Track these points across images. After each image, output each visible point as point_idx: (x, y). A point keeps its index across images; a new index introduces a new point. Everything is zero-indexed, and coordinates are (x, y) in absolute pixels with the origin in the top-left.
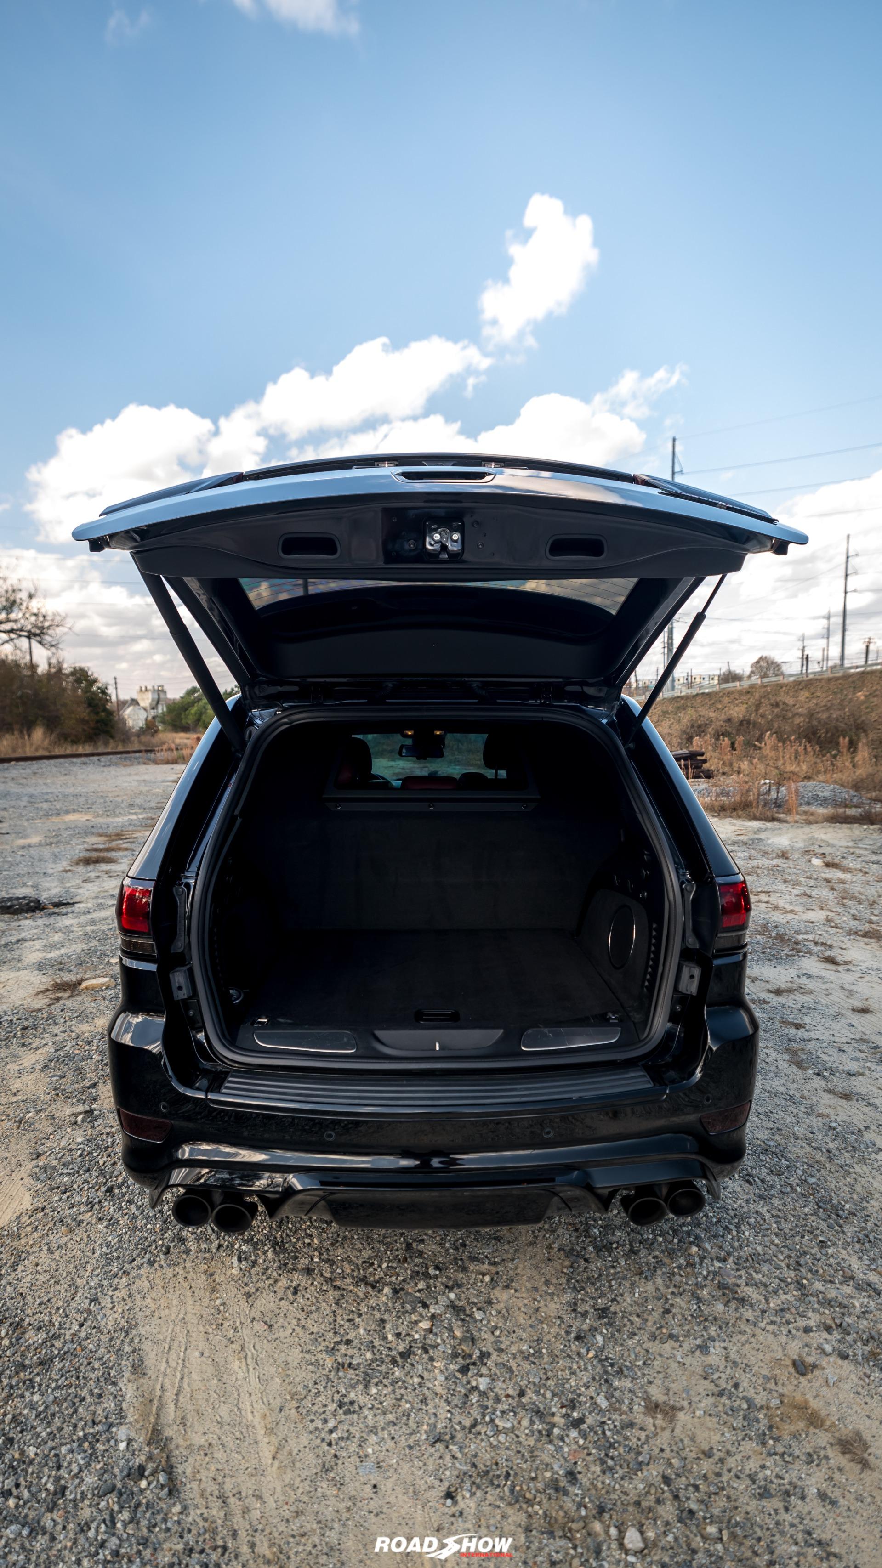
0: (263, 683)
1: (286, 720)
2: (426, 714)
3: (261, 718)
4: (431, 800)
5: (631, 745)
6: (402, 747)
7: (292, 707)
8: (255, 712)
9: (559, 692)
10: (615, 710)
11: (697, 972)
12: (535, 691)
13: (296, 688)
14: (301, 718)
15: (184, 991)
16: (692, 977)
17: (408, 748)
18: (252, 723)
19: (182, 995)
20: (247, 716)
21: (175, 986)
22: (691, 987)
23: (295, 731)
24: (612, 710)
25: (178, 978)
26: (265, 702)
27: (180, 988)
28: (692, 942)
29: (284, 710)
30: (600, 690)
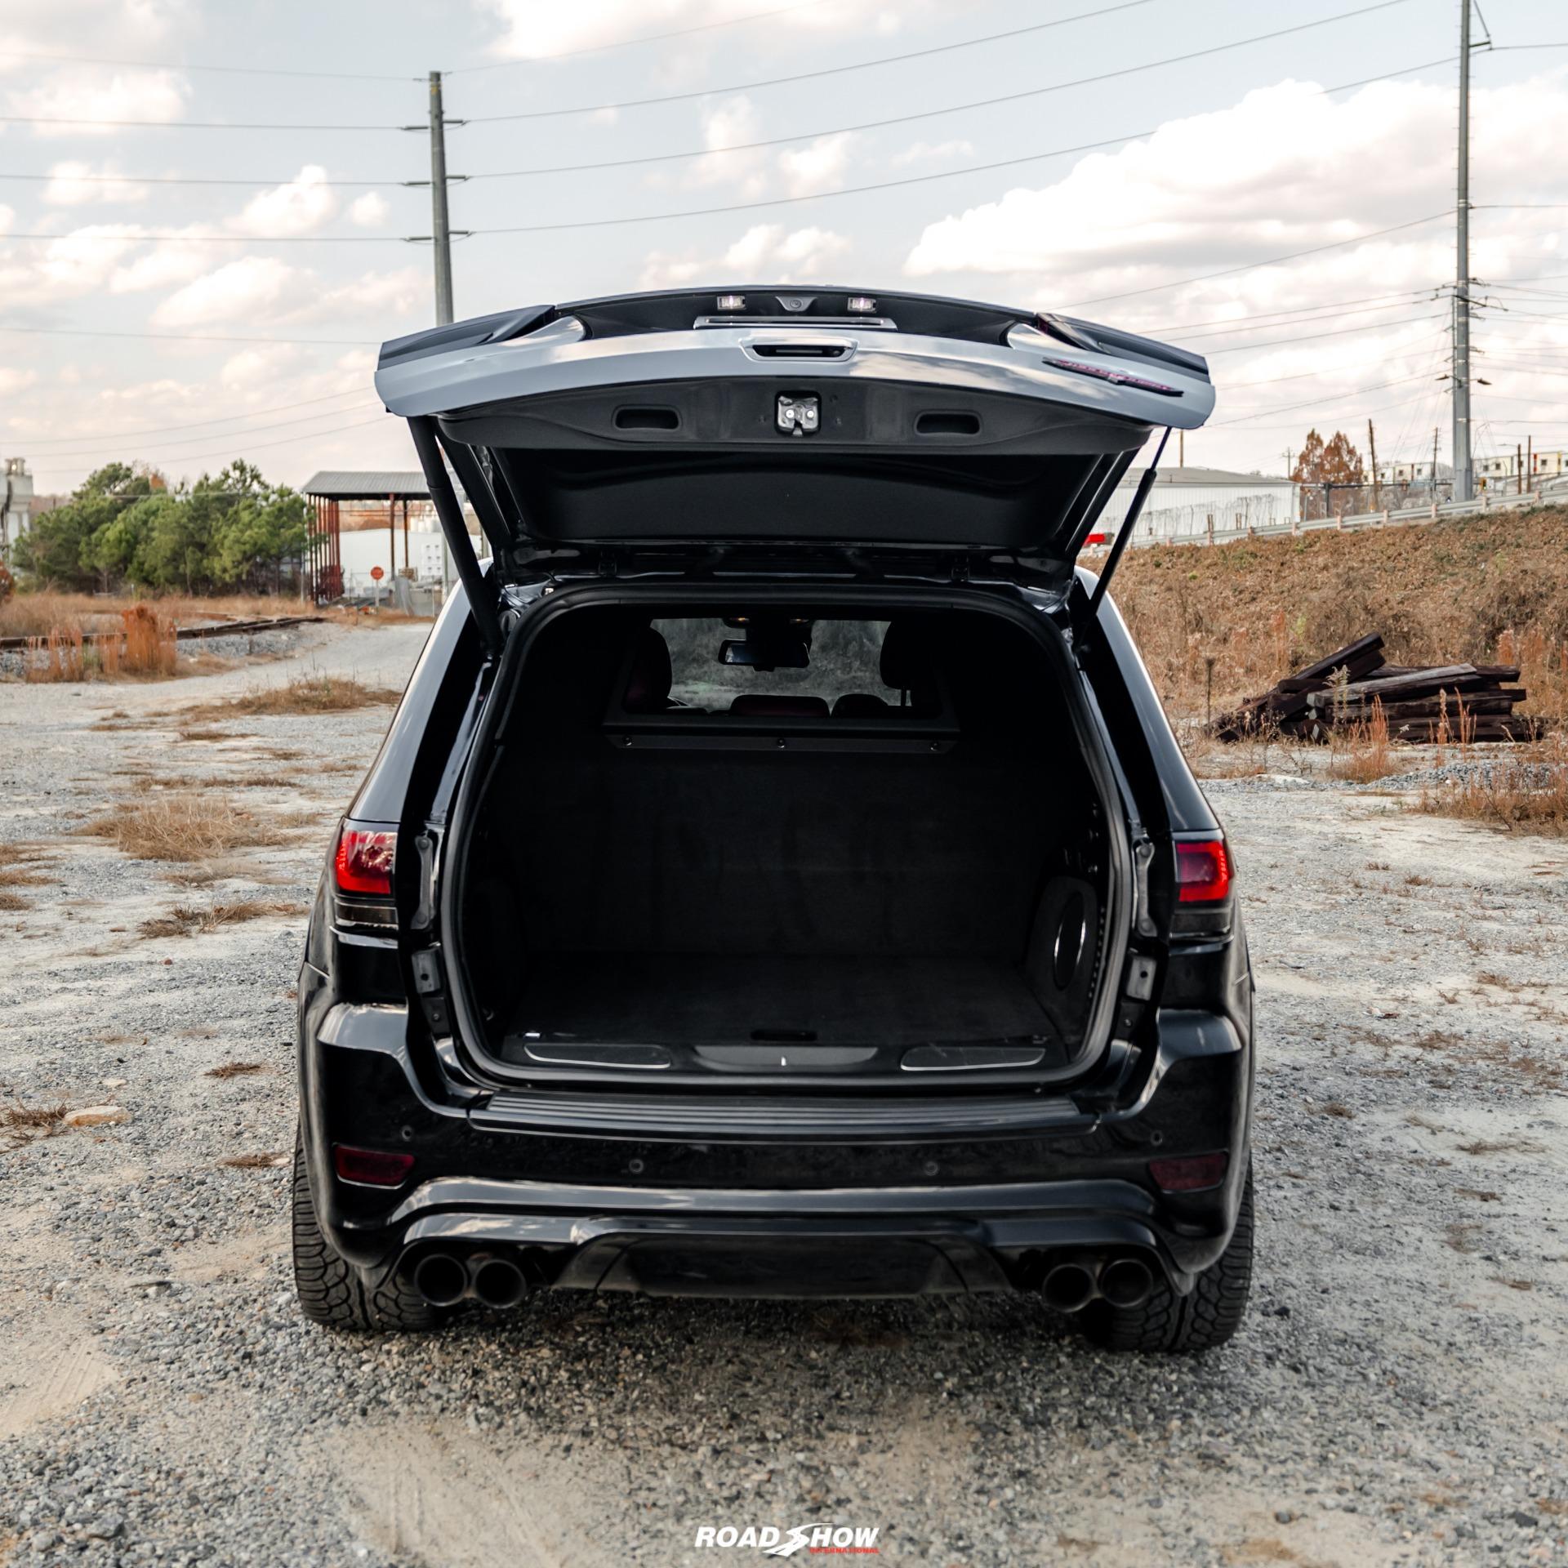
0: (524, 544)
1: (562, 602)
2: (774, 595)
3: (519, 598)
4: (781, 735)
5: (1085, 648)
6: (726, 645)
7: (568, 583)
8: (511, 588)
9: (982, 565)
10: (1068, 594)
11: (1150, 967)
12: (942, 563)
13: (574, 553)
14: (584, 599)
15: (431, 980)
16: (1144, 975)
17: (736, 647)
18: (507, 607)
19: (428, 986)
20: (499, 594)
21: (418, 973)
22: (1142, 989)
23: (576, 618)
24: (1064, 593)
25: (423, 963)
26: (526, 573)
27: (425, 977)
28: (1148, 929)
29: (557, 586)
30: (1043, 564)
